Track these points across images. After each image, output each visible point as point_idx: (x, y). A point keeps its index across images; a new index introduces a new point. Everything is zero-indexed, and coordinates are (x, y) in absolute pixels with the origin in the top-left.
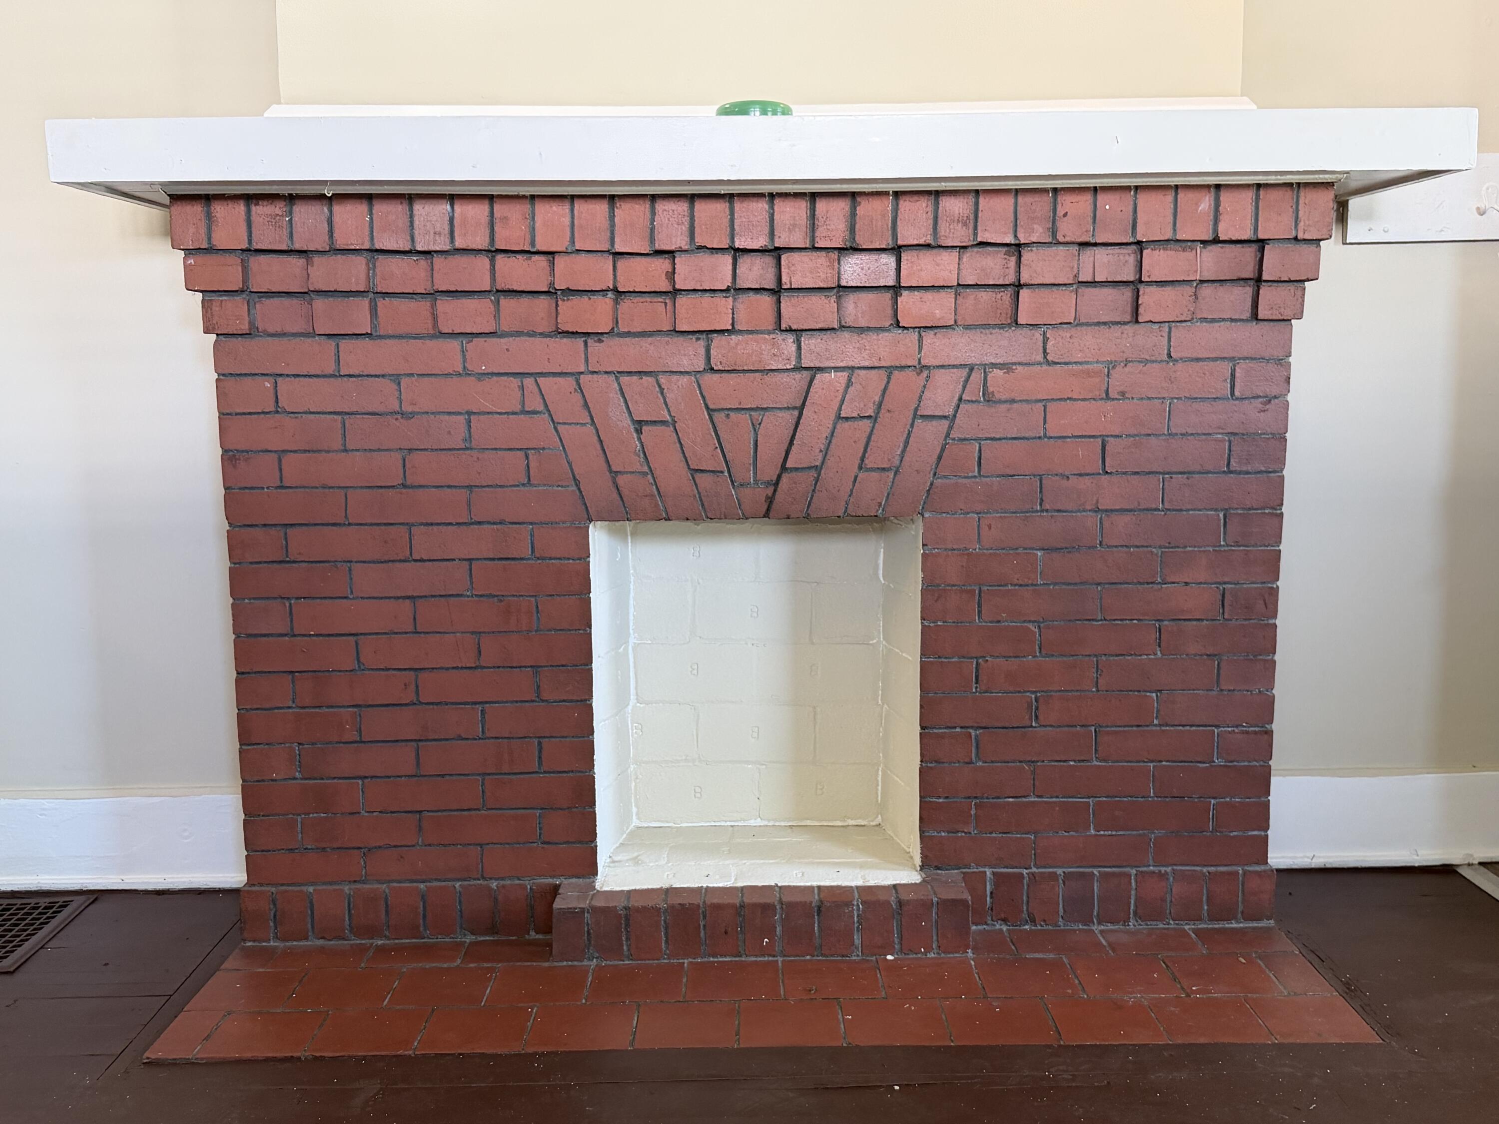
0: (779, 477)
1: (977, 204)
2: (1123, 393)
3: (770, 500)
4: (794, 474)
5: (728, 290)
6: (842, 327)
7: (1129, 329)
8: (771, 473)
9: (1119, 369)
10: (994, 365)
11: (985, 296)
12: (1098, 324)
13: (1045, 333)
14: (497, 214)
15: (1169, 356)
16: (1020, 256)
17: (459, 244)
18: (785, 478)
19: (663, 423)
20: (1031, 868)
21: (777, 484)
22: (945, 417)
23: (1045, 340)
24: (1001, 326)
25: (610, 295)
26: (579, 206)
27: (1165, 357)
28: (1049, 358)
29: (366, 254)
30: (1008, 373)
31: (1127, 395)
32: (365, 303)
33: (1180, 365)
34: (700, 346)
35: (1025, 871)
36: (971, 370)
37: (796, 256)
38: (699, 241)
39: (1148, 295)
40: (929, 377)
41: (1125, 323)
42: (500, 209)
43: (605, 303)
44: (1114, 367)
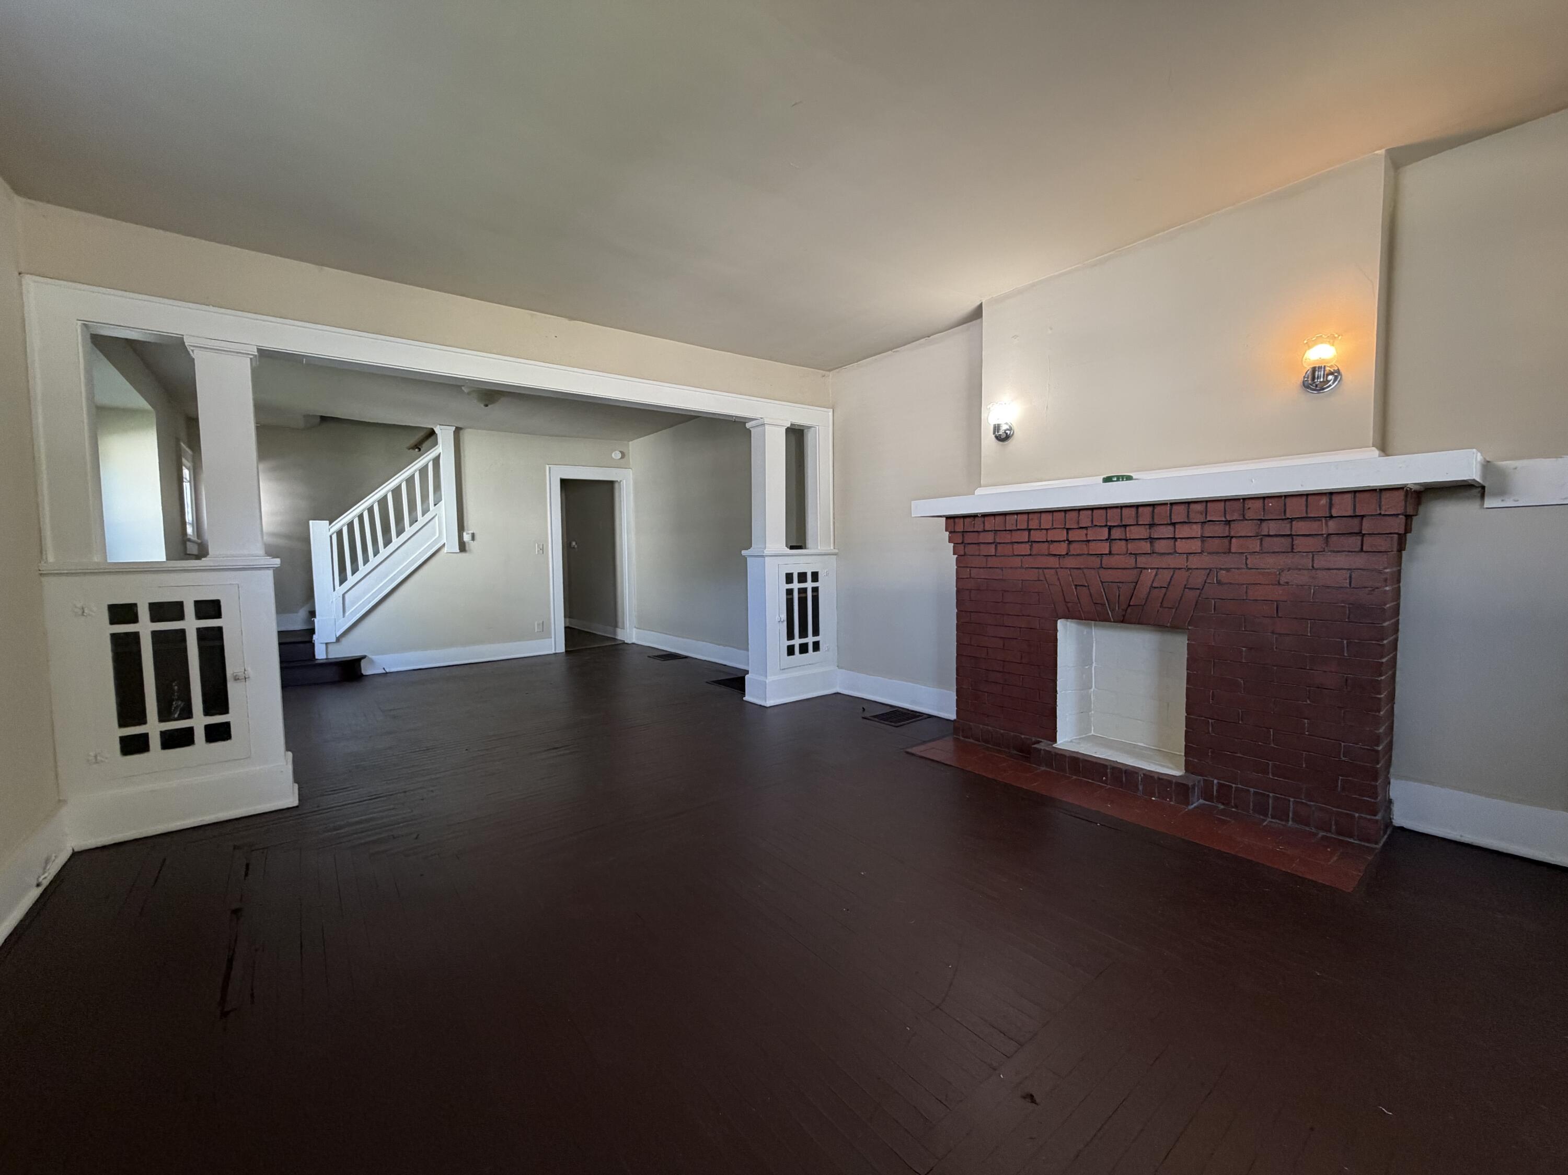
0: (1127, 608)
1: (1206, 506)
2: (1287, 583)
3: (1124, 616)
4: (1133, 607)
5: (1107, 540)
6: (1153, 553)
7: (1291, 555)
8: (1124, 607)
9: (1285, 572)
10: (1221, 569)
11: (1217, 541)
12: (1274, 552)
13: (1246, 556)
14: (1030, 518)
15: (1313, 567)
16: (1230, 525)
17: (1018, 528)
18: (1129, 610)
19: (1085, 586)
20: (1237, 785)
21: (1126, 611)
22: (1198, 589)
23: (1247, 559)
24: (1225, 553)
25: (1067, 542)
26: (1055, 514)
27: (1311, 568)
28: (1249, 566)
29: (994, 532)
30: (1228, 572)
31: (1290, 584)
32: (993, 546)
33: (1318, 572)
34: (1098, 560)
35: (1234, 785)
36: (1210, 570)
37: (1132, 528)
38: (1095, 523)
39: (1298, 541)
40: (1191, 573)
41: (1288, 552)
42: (1031, 516)
43: (1065, 545)
44: (1283, 571)
